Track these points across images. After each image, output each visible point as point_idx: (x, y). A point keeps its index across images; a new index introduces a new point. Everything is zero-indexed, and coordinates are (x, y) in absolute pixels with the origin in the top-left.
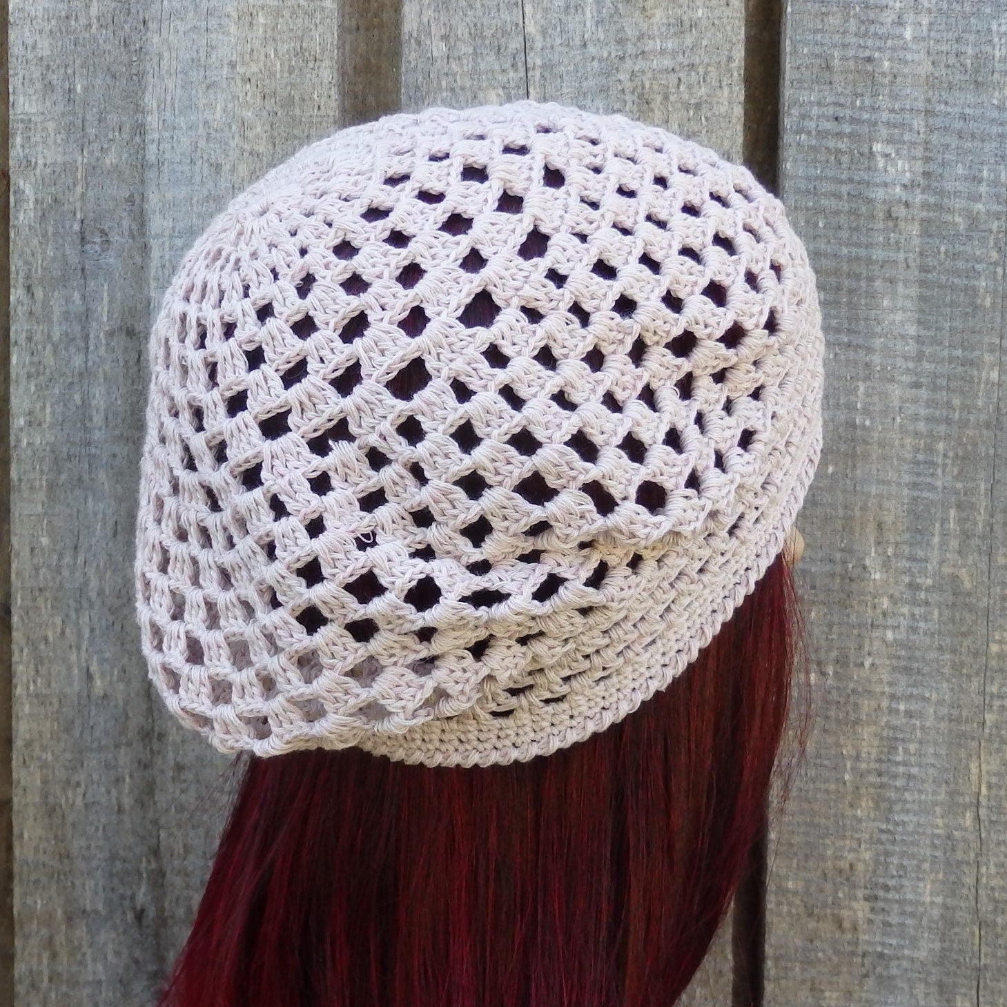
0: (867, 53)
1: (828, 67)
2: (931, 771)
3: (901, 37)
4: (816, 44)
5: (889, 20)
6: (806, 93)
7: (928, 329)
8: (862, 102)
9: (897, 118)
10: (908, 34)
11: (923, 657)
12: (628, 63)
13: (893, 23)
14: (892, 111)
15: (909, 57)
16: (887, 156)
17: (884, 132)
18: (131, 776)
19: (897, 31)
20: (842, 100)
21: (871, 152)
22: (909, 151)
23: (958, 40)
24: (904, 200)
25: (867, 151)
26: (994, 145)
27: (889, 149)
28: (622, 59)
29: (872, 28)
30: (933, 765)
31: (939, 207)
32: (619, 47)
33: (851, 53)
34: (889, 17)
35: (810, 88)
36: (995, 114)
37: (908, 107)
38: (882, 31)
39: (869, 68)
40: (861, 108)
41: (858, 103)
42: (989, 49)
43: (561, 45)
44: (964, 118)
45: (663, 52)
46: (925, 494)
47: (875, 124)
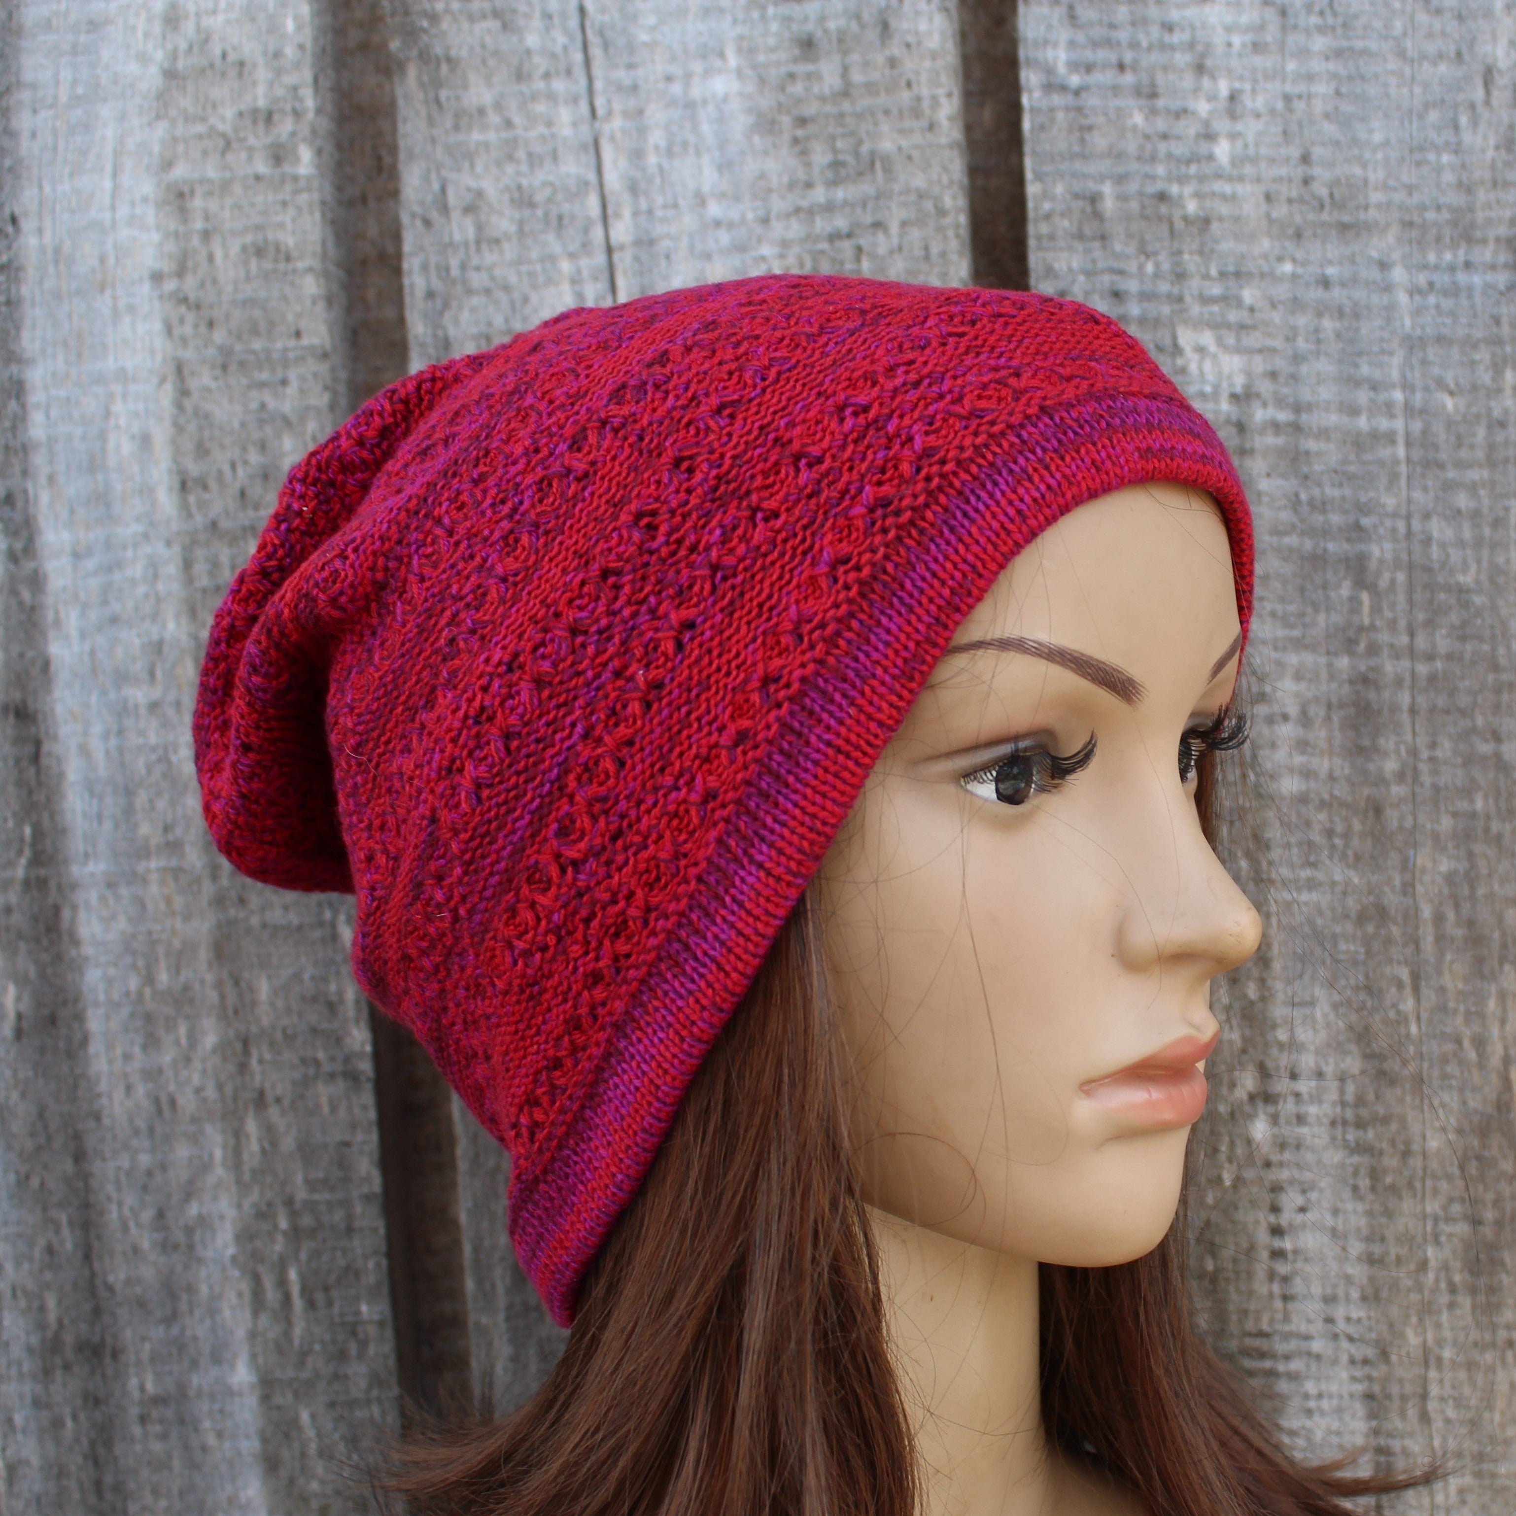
0: (1159, 186)
1: (1098, 215)
2: (1345, 1344)
3: (1211, 158)
4: (1074, 175)
5: (1192, 132)
6: (1065, 255)
7: (1292, 627)
8: (1157, 265)
9: (1216, 290)
10: (1222, 150)
11: (1319, 1162)
12: (778, 228)
13: (1198, 136)
14: (1206, 277)
15: (1227, 188)
16: (1201, 350)
17: (1195, 310)
18: (75, 1417)
19: (1203, 148)
20: (1121, 265)
21: (1175, 345)
22: (1238, 339)
23: (1305, 159)
24: (1234, 418)
25: (1168, 341)
26: (1378, 322)
27: (1207, 338)
28: (765, 221)
29: (1162, 148)
30: (1351, 1339)
31: (1297, 428)
32: (759, 203)
33: (1133, 187)
34: (1189, 128)
35: (1070, 249)
36: (1374, 274)
37: (1231, 268)
38: (1178, 149)
39: (1163, 209)
40: (1157, 275)
41: (1150, 268)
42: (1357, 171)
43: (665, 207)
44: (1325, 283)
45: (829, 208)
46: (1305, 897)
47: (1180, 299)
